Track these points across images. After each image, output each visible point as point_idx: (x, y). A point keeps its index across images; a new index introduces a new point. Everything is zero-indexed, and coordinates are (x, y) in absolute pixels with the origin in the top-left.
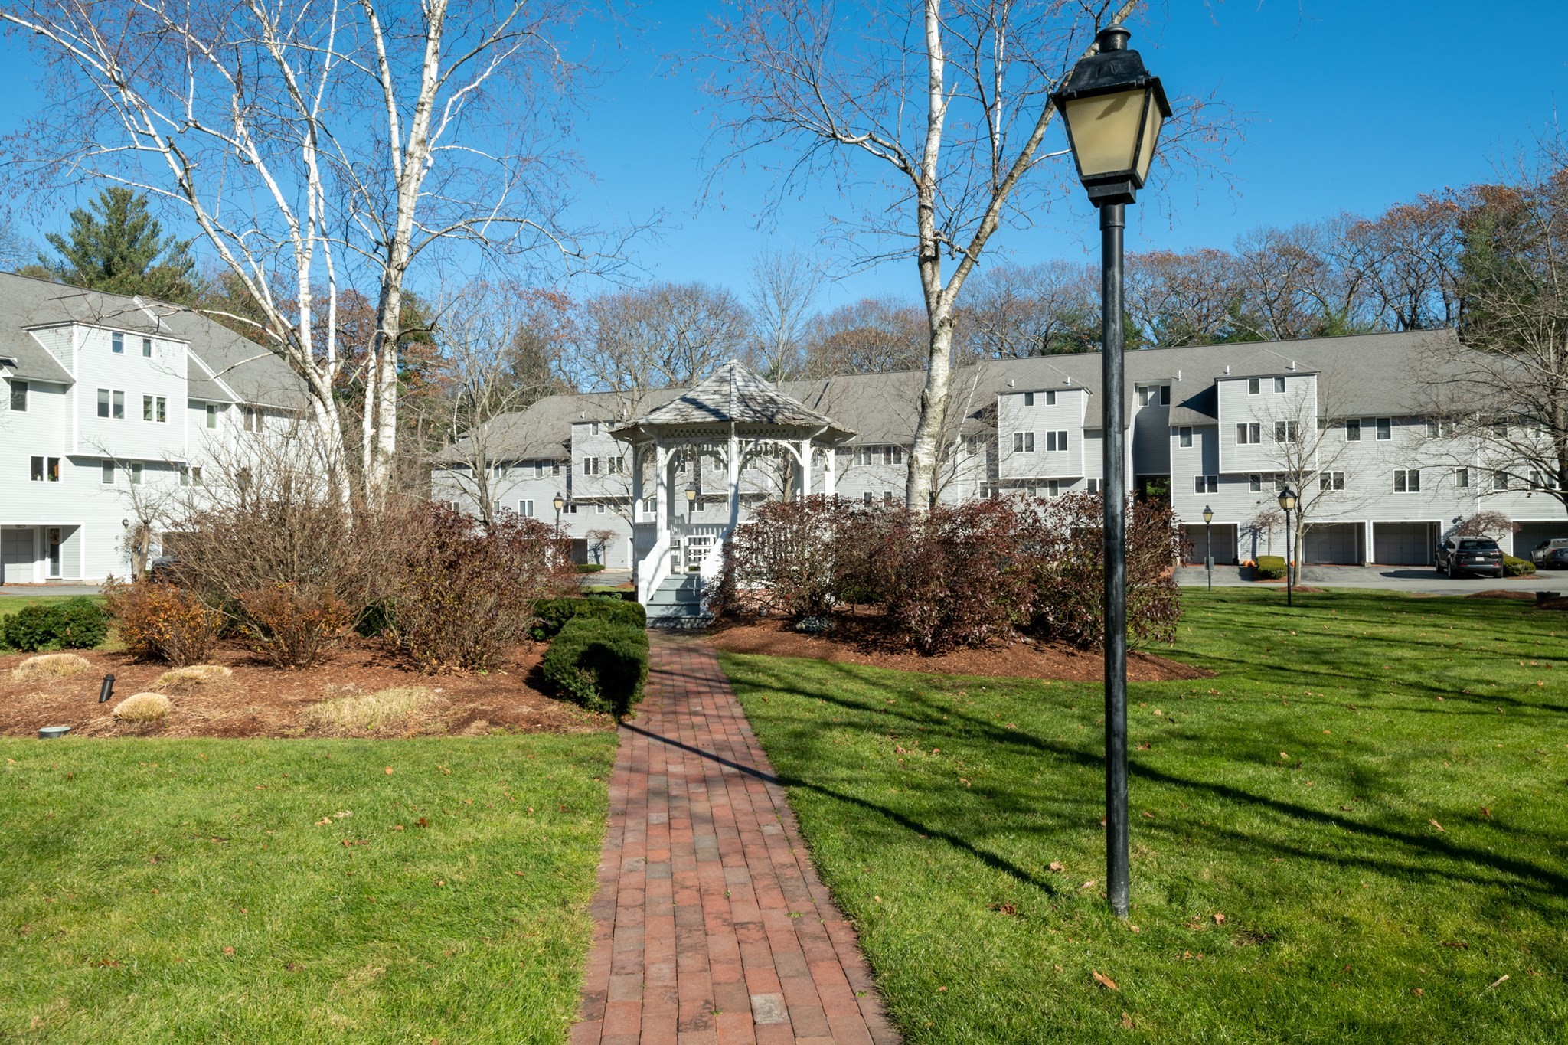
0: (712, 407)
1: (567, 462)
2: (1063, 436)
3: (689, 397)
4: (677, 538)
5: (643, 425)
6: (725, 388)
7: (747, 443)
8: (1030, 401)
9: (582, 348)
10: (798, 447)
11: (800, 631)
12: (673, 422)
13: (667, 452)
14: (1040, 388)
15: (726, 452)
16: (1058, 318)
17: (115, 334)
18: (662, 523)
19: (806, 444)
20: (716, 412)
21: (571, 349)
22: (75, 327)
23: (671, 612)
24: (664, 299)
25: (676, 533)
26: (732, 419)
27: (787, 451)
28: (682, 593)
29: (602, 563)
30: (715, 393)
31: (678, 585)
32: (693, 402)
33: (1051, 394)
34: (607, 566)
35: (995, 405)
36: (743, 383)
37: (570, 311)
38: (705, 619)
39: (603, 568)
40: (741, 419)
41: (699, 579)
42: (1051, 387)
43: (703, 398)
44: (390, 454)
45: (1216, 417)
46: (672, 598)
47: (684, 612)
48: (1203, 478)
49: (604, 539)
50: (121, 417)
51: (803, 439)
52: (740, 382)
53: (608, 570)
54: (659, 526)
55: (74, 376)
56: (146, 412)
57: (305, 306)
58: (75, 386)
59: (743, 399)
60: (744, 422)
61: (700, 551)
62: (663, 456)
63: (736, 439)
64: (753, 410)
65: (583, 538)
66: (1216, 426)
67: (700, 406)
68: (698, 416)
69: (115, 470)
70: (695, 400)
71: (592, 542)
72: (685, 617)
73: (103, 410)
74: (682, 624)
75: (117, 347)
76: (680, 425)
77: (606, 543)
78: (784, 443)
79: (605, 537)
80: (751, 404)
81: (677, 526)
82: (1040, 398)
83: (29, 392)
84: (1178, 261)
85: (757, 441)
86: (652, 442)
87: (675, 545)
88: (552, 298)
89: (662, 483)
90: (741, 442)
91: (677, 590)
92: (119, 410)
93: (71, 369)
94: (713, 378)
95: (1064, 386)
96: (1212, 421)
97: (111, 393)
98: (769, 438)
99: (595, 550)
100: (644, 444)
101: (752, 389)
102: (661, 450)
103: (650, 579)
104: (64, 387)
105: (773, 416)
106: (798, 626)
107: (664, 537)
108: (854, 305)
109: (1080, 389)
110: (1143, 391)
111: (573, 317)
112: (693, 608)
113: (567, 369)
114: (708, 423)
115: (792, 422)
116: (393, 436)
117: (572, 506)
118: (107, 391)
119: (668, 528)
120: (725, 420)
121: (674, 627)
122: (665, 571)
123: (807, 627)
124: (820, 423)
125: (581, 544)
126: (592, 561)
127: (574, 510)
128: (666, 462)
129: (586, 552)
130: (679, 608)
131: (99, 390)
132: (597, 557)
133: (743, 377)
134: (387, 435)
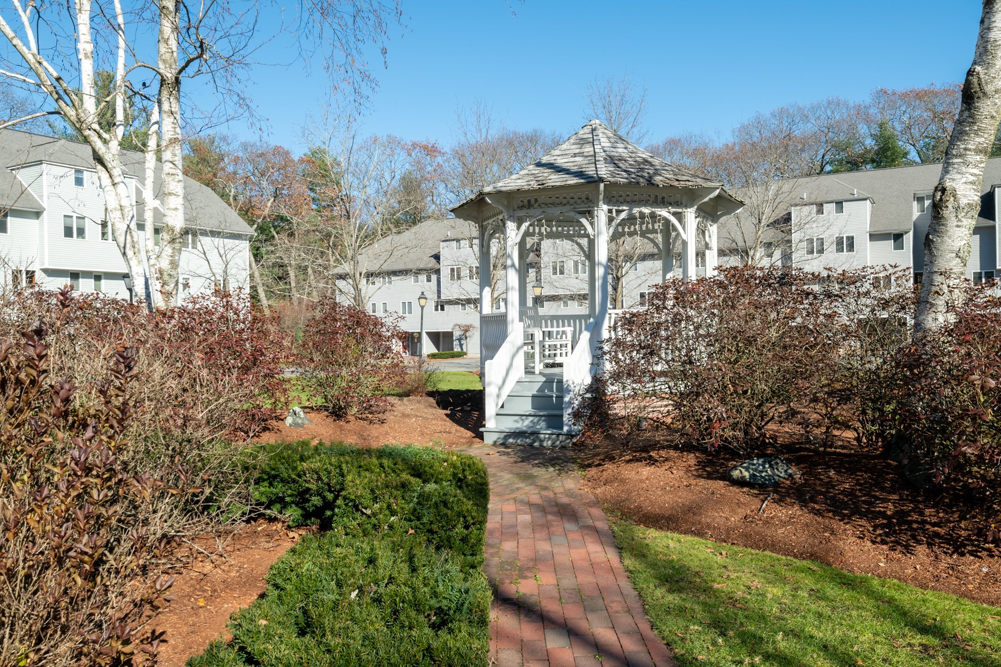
0: (575, 169)
1: (438, 272)
2: (851, 240)
3: (544, 162)
4: (530, 331)
5: (489, 194)
6: (588, 149)
7: (619, 212)
8: (820, 211)
9: (449, 186)
10: (679, 216)
11: (741, 483)
12: (526, 188)
13: (518, 228)
14: (829, 199)
15: (592, 224)
16: (833, 146)
17: (78, 171)
18: (513, 313)
19: (690, 214)
20: (580, 174)
21: (441, 188)
22: (44, 166)
23: (524, 425)
24: (511, 143)
25: (529, 326)
26: (601, 180)
27: (667, 222)
28: (540, 400)
29: (465, 350)
30: (575, 155)
31: (534, 390)
32: (550, 166)
33: (839, 204)
34: (469, 352)
35: (789, 214)
36: (609, 145)
37: (440, 158)
38: (570, 435)
39: (466, 354)
40: (612, 180)
41: (560, 382)
42: (839, 198)
43: (561, 161)
44: (178, 230)
45: (994, 219)
46: (526, 406)
47: (543, 424)
48: (981, 273)
49: (466, 331)
50: (83, 238)
51: (686, 207)
52: (605, 143)
53: (469, 355)
54: (509, 318)
55: (45, 205)
56: (104, 234)
57: (86, 56)
58: (45, 213)
59: (611, 160)
60: (615, 184)
61: (555, 346)
62: (513, 233)
63: (605, 207)
64: (625, 171)
65: (450, 330)
66: (994, 227)
67: (558, 170)
68: (555, 179)
69: (80, 280)
70: (552, 164)
71: (457, 334)
72: (545, 432)
73: (68, 232)
74: (541, 441)
75: (79, 182)
76: (534, 191)
77: (467, 334)
78: (663, 212)
79: (466, 329)
80: (621, 165)
81: (530, 318)
82: (829, 208)
83: (9, 218)
84: (935, 94)
85: (631, 210)
86: (501, 217)
87: (530, 339)
88: (425, 148)
89: (513, 265)
90: (610, 211)
91: (533, 396)
92: (81, 232)
93: (42, 200)
94: (572, 141)
95: (851, 197)
96: (990, 223)
97: (74, 219)
98: (645, 205)
99: (460, 340)
100: (490, 221)
101: (620, 150)
102: (511, 226)
103: (500, 382)
104: (37, 214)
105: (650, 177)
106: (736, 474)
107: (516, 331)
108: (661, 144)
109: (865, 199)
110: (920, 200)
111: (441, 162)
112: (555, 421)
113: (438, 202)
114: (570, 186)
115: (676, 184)
116: (181, 209)
117: (441, 305)
118: (71, 217)
119: (521, 320)
120: (594, 181)
121: (531, 445)
122: (518, 371)
123: (753, 476)
124: (709, 184)
125: (449, 335)
126: (457, 349)
127: (443, 309)
128: (518, 239)
129: (452, 341)
130: (536, 419)
131: (65, 216)
132: (461, 345)
133: (609, 138)
134: (172, 206)
